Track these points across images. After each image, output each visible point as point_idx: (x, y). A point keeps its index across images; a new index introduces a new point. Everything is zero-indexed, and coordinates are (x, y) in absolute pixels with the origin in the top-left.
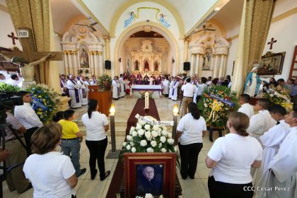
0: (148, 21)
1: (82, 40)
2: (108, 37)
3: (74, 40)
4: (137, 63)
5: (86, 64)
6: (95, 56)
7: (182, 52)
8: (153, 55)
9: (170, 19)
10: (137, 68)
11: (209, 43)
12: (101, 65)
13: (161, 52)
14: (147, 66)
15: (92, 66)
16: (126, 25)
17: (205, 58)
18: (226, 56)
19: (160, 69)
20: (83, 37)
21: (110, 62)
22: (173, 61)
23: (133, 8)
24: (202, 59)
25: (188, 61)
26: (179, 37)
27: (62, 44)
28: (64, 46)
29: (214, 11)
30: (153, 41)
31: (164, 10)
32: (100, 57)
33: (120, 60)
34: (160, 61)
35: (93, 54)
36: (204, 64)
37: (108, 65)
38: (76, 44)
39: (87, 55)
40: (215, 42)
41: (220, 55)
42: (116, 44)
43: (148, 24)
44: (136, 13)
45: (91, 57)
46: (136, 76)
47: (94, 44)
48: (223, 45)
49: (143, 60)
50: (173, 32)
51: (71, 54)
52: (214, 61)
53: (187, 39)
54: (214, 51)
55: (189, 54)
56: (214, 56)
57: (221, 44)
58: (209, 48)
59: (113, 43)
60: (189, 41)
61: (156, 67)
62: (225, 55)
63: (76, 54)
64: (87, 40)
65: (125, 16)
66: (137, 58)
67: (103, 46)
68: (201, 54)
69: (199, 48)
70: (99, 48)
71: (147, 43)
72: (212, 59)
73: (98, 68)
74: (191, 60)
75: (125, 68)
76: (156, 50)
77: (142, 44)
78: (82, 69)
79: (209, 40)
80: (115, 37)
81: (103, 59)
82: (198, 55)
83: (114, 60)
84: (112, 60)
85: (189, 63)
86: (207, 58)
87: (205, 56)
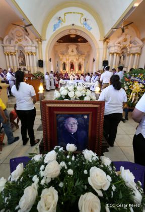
0: (73, 25)
1: (19, 43)
2: (40, 40)
3: (13, 43)
4: (64, 64)
5: (23, 64)
6: (30, 56)
7: (101, 51)
8: (77, 57)
9: (92, 23)
10: (64, 69)
11: (125, 43)
12: (36, 64)
13: (84, 54)
14: (72, 67)
15: (28, 65)
16: (55, 29)
17: (120, 57)
18: (139, 54)
20: (20, 40)
21: (42, 61)
22: (94, 60)
23: (60, 13)
24: (118, 58)
25: (107, 60)
26: (99, 39)
27: (3, 47)
28: (5, 48)
29: (133, 8)
30: (78, 46)
31: (87, 15)
32: (35, 56)
33: (50, 60)
34: (83, 63)
35: (29, 54)
36: (120, 62)
37: (41, 64)
38: (15, 46)
39: (24, 55)
40: (131, 43)
41: (134, 54)
42: (47, 46)
43: (73, 27)
44: (63, 18)
45: (27, 57)
46: (64, 75)
47: (29, 46)
48: (138, 45)
49: (70, 61)
50: (95, 34)
51: (11, 55)
52: (129, 59)
53: (106, 40)
54: (129, 50)
55: (108, 54)
56: (129, 55)
57: (135, 44)
58: (125, 48)
59: (45, 45)
60: (108, 42)
61: (80, 68)
62: (138, 54)
63: (15, 55)
64: (23, 43)
65: (53, 21)
66: (64, 60)
67: (36, 47)
68: (117, 54)
69: (116, 48)
70: (33, 49)
71: (72, 47)
72: (127, 58)
73: (33, 66)
74: (109, 59)
75: (55, 68)
76: (80, 53)
77: (68, 48)
78: (20, 67)
79: (125, 40)
80: (45, 40)
81: (37, 59)
82: (115, 54)
83: (45, 59)
84: (44, 60)
85: (107, 61)
86: (122, 57)
87: (121, 55)
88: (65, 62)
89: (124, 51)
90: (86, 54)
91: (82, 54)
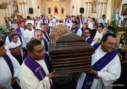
4: (50, 9)
5: (17, 11)
6: (23, 5)
10: (50, 12)
12: (27, 11)
14: (56, 11)
15: (21, 12)
17: (93, 5)
19: (65, 12)
22: (73, 7)
24: (91, 6)
32: (26, 5)
33: (39, 7)
34: (65, 8)
35: (21, 4)
36: (92, 9)
37: (31, 11)
39: (17, 5)
41: (102, 3)
45: (20, 6)
49: (54, 6)
52: (99, 7)
55: (83, 3)
56: (99, 3)
61: (63, 11)
62: (105, 3)
63: (10, 5)
66: (49, 6)
68: (90, 3)
72: (97, 6)
73: (25, 13)
74: (85, 7)
75: (42, 12)
82: (89, 3)
84: (33, 8)
85: (83, 8)
86: (94, 5)
87: (93, 4)
91: (64, 1)
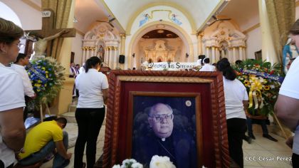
0: (161, 20)
1: (101, 38)
2: (124, 35)
3: (94, 38)
4: (150, 61)
6: (111, 51)
7: (195, 46)
8: (166, 53)
9: (182, 18)
11: (223, 37)
12: (116, 59)
13: (174, 50)
15: (107, 61)
16: (141, 24)
18: (245, 48)
20: (102, 36)
21: (124, 56)
22: (187, 56)
23: (148, 11)
25: (203, 54)
26: (191, 33)
27: (83, 41)
28: (84, 43)
30: (167, 41)
31: (175, 11)
32: (116, 52)
33: (134, 56)
34: (173, 59)
35: (109, 49)
36: (221, 57)
37: (122, 59)
38: (95, 41)
39: (103, 50)
40: (230, 36)
41: (237, 48)
43: (161, 22)
44: (150, 15)
45: (107, 53)
47: (111, 40)
48: (239, 37)
49: (157, 57)
50: (185, 28)
51: (90, 50)
52: (232, 53)
53: (199, 33)
54: (229, 43)
55: (203, 48)
56: (231, 48)
57: (236, 37)
58: (223, 41)
59: (128, 41)
60: (202, 36)
62: (243, 47)
63: (94, 50)
64: (105, 38)
65: (140, 17)
66: (150, 57)
67: (119, 42)
68: (216, 47)
69: (214, 41)
70: (115, 44)
71: (160, 42)
72: (229, 52)
73: (112, 62)
74: (206, 53)
75: (138, 65)
76: (169, 49)
77: (155, 44)
79: (223, 33)
80: (130, 35)
81: (118, 53)
82: (213, 48)
83: (127, 54)
86: (223, 51)
87: (221, 49)
88: (152, 58)
89: (224, 44)
90: (177, 49)
91: (171, 50)
